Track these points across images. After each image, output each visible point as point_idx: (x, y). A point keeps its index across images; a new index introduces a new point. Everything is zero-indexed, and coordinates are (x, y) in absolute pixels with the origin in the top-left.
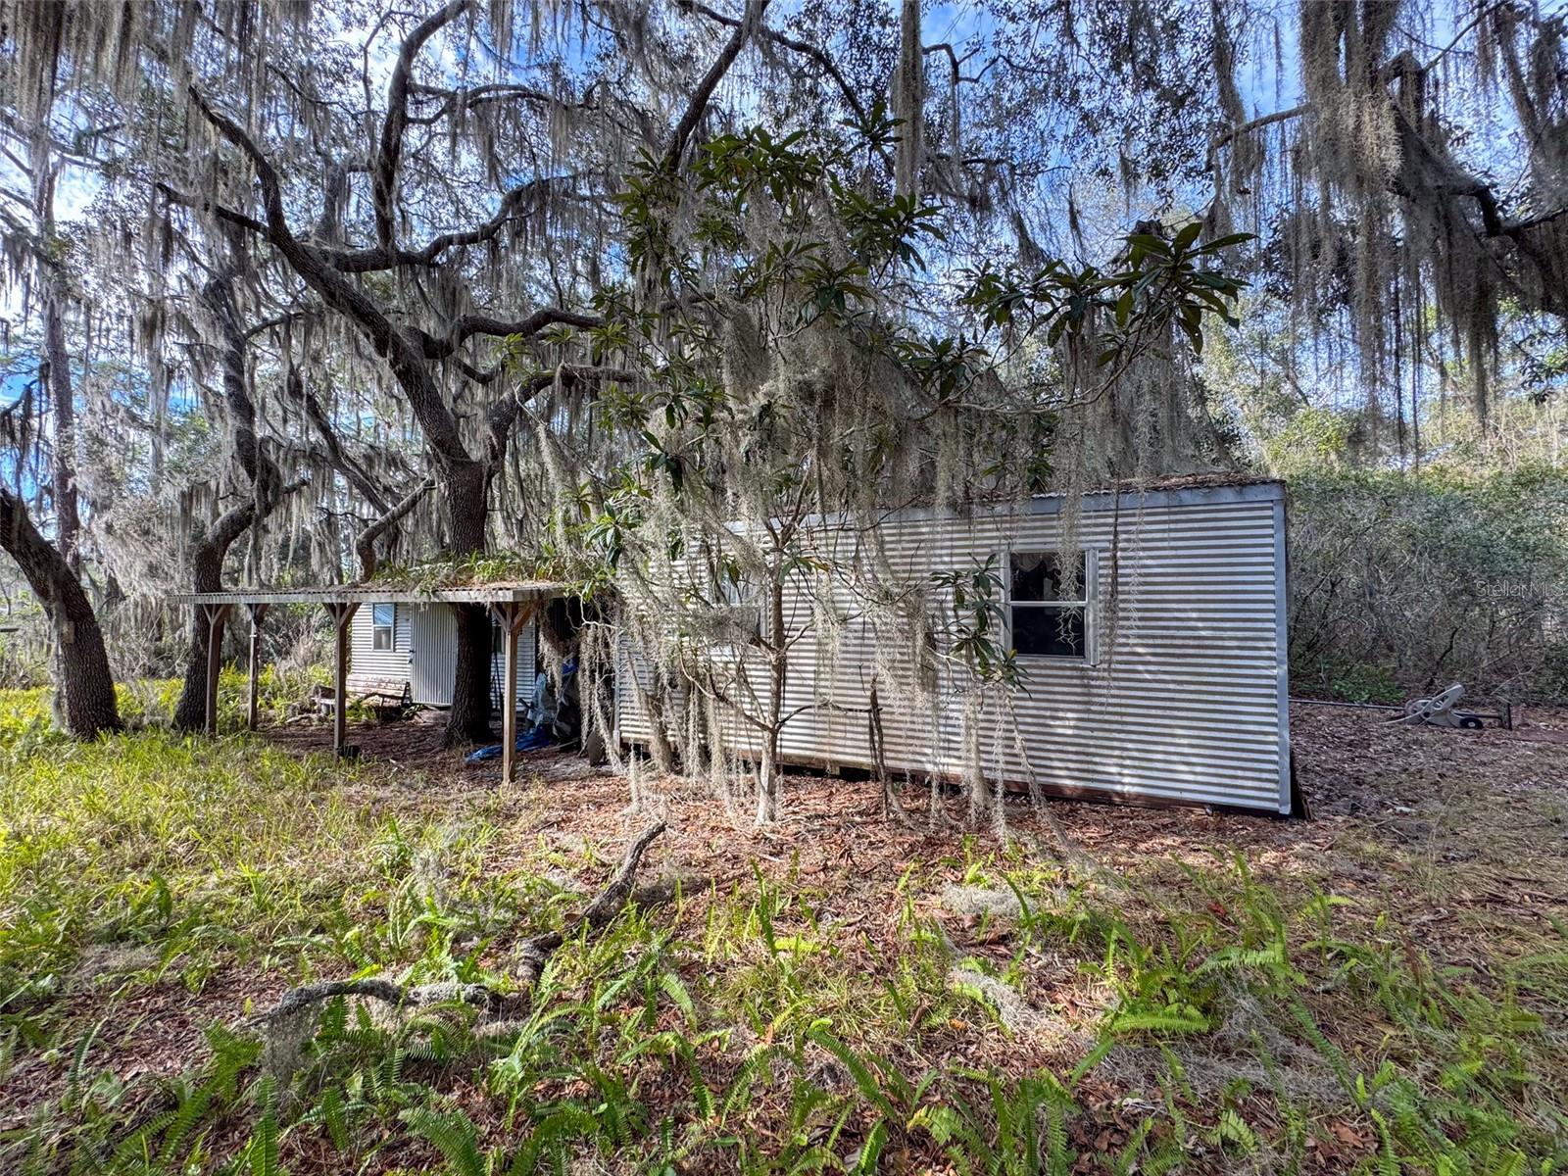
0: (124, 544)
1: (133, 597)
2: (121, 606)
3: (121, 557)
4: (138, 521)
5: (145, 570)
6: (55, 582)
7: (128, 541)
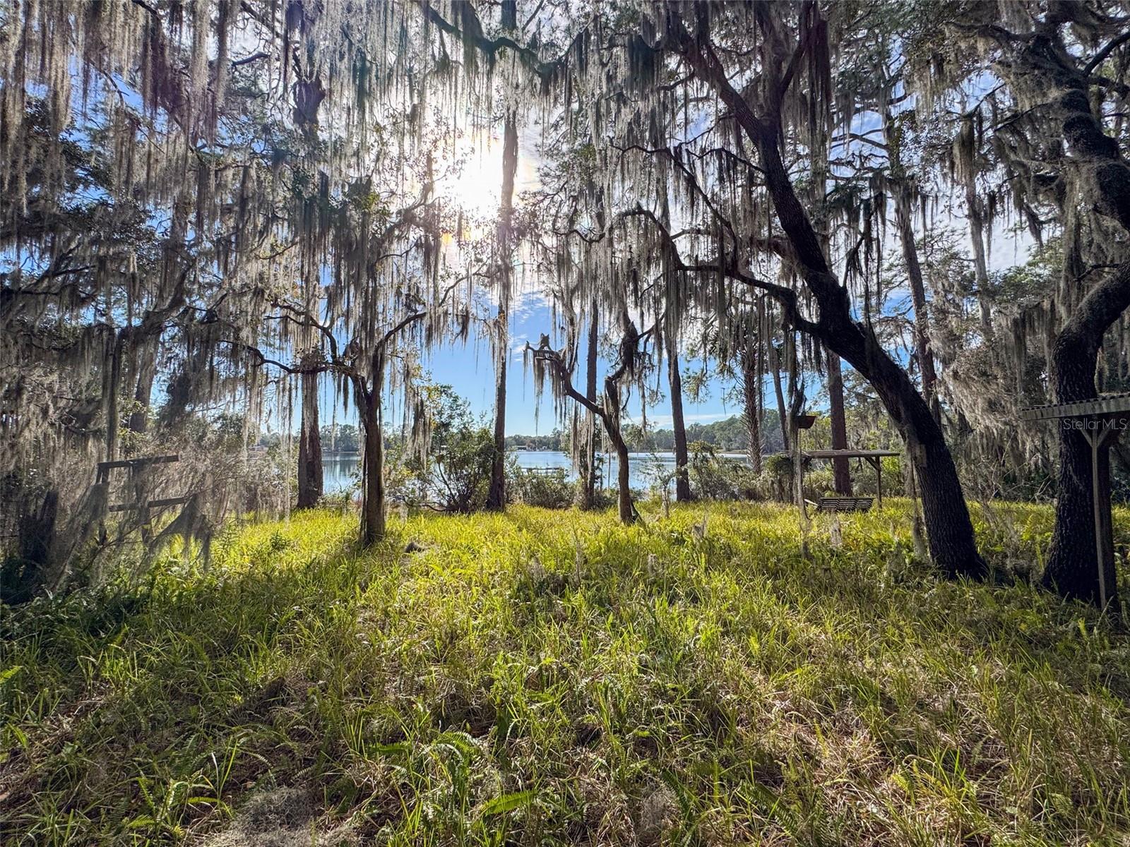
0: (968, 386)
1: (979, 429)
2: (970, 437)
3: (966, 397)
4: (977, 365)
5: (986, 405)
6: (905, 404)
7: (970, 382)
